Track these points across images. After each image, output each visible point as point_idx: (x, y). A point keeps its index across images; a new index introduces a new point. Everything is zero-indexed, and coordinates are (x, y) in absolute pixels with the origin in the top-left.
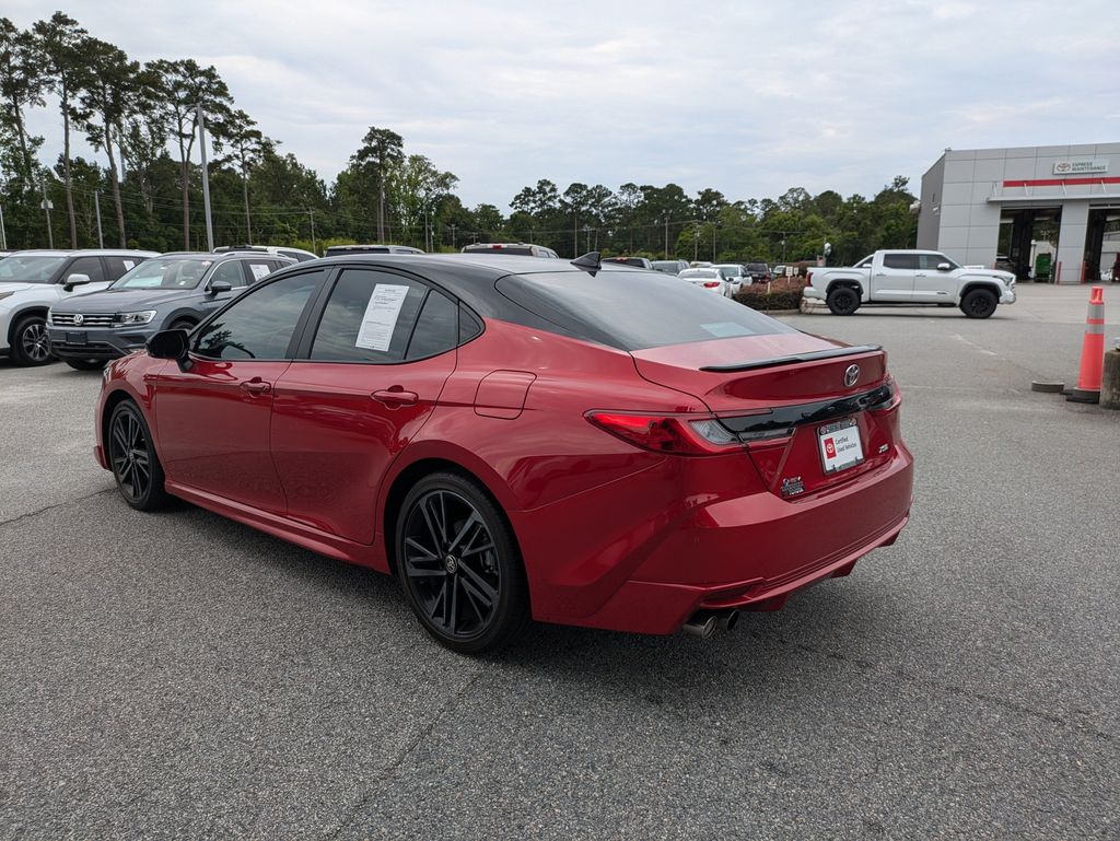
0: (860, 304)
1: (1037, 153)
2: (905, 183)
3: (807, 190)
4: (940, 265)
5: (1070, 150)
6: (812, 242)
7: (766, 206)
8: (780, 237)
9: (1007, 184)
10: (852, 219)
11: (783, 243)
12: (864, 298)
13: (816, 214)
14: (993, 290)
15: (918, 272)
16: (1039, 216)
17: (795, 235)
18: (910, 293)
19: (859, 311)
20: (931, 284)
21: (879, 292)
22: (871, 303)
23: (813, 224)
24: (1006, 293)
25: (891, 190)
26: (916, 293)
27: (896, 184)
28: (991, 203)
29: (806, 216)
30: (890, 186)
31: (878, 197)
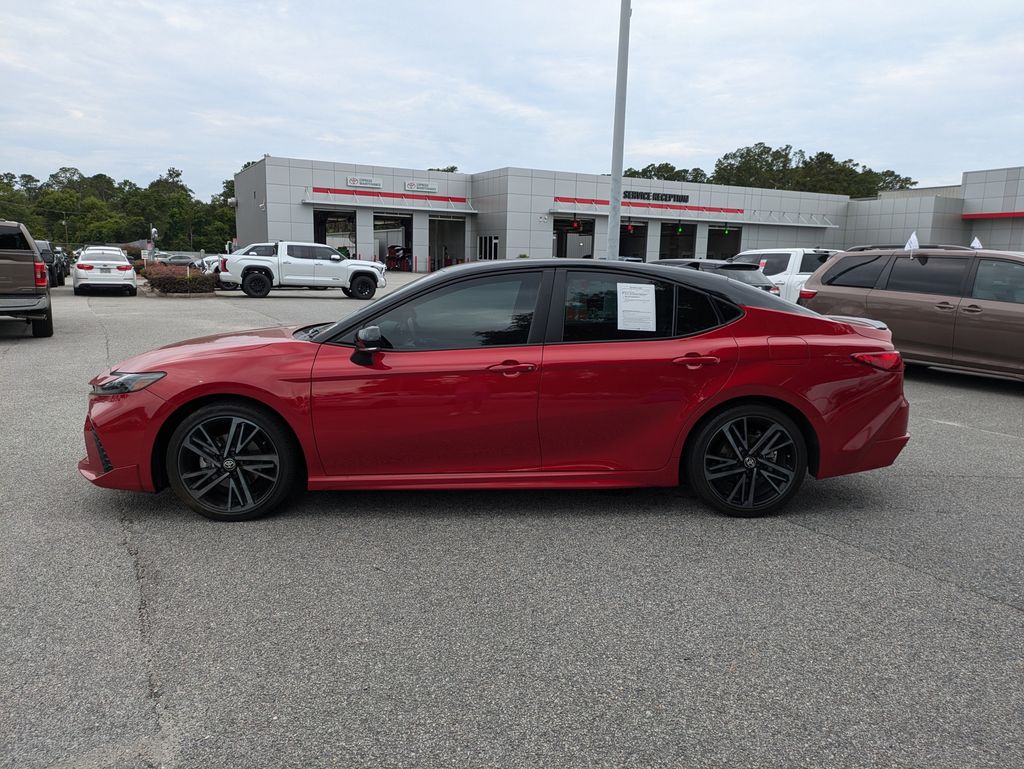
0: (272, 287)
1: (335, 167)
2: (178, 175)
3: (81, 171)
4: (333, 257)
5: (356, 169)
6: (98, 224)
7: (27, 182)
8: (60, 217)
9: (316, 190)
10: (136, 204)
11: (64, 223)
12: (275, 282)
13: (94, 195)
14: (372, 276)
15: (316, 261)
16: (332, 217)
17: (75, 215)
18: (312, 278)
19: (271, 293)
20: (326, 272)
21: (287, 277)
22: (281, 287)
23: (93, 207)
24: (381, 280)
25: (166, 180)
26: (316, 278)
27: (171, 175)
28: (306, 204)
29: (84, 197)
30: (165, 176)
31: (153, 185)
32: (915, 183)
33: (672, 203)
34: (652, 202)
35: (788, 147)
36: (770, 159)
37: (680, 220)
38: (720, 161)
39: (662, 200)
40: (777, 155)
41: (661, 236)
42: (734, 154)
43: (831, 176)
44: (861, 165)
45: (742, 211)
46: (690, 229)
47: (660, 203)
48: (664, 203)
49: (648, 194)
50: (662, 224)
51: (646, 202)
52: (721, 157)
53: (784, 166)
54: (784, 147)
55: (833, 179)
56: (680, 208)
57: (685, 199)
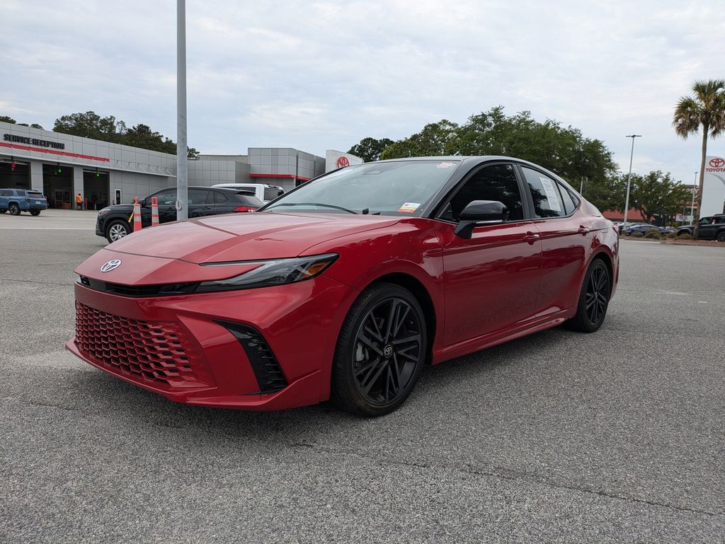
32: (198, 153)
33: (50, 148)
34: (32, 146)
35: (112, 117)
36: (99, 124)
37: (58, 163)
38: (59, 121)
39: (41, 145)
40: (104, 122)
41: (44, 175)
42: (70, 118)
43: (150, 142)
44: (165, 137)
45: (108, 160)
46: (68, 171)
47: (40, 147)
48: (43, 148)
49: (28, 139)
50: (43, 165)
51: (28, 145)
52: (59, 118)
53: (110, 131)
54: (109, 117)
55: (151, 144)
56: (58, 153)
57: (61, 146)
